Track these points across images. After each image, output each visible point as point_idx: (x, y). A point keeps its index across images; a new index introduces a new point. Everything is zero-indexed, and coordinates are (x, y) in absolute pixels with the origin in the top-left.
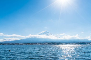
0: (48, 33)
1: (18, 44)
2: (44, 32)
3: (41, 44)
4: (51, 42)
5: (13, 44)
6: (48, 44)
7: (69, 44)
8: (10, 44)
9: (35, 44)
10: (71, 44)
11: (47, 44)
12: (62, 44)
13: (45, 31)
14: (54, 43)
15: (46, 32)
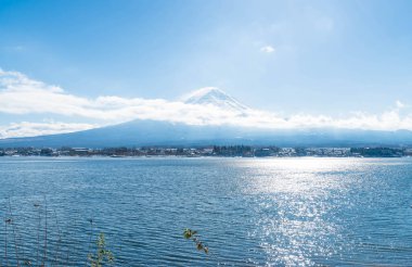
0: (222, 97)
1: (72, 153)
2: (202, 91)
3: (180, 151)
4: (227, 145)
5: (46, 153)
6: (212, 155)
7: (313, 154)
8: (36, 154)
9: (151, 153)
10: (322, 154)
11: (207, 154)
12: (281, 155)
13: (211, 88)
14: (243, 150)
15: (213, 92)
